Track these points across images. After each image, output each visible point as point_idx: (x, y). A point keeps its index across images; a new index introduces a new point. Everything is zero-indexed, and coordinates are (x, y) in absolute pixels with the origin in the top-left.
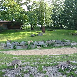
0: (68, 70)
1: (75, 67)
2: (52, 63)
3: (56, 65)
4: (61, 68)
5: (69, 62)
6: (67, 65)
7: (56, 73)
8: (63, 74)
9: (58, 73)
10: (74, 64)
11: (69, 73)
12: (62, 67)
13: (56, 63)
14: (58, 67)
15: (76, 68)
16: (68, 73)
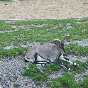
0: (57, 70)
1: (83, 59)
2: (8, 48)
3: (21, 53)
4: (36, 62)
5: (62, 44)
6: (57, 52)
7: (17, 78)
8: (37, 82)
9: (22, 80)
10: (83, 52)
11: (56, 80)
12: (39, 58)
13: (23, 46)
14: (26, 61)
15: (83, 65)
16: (53, 80)
